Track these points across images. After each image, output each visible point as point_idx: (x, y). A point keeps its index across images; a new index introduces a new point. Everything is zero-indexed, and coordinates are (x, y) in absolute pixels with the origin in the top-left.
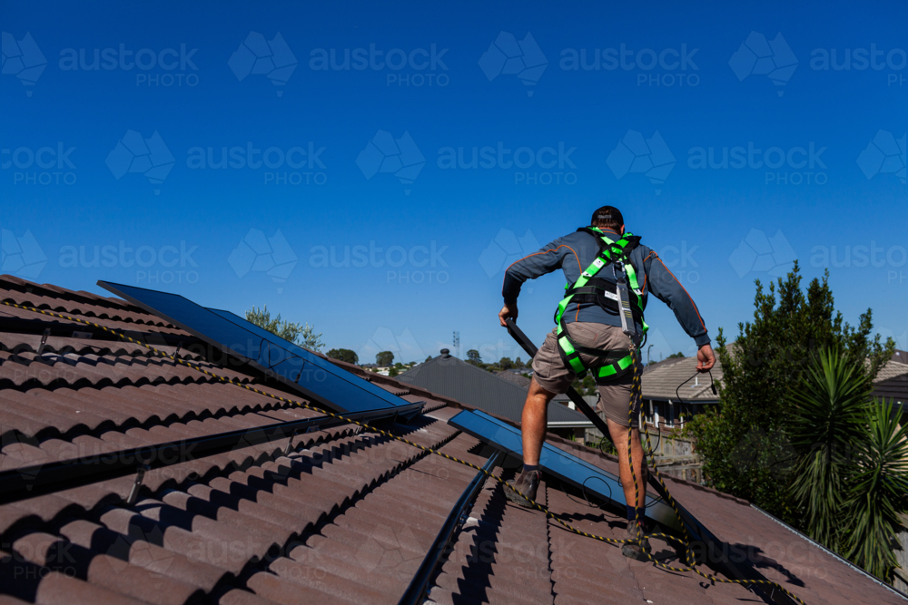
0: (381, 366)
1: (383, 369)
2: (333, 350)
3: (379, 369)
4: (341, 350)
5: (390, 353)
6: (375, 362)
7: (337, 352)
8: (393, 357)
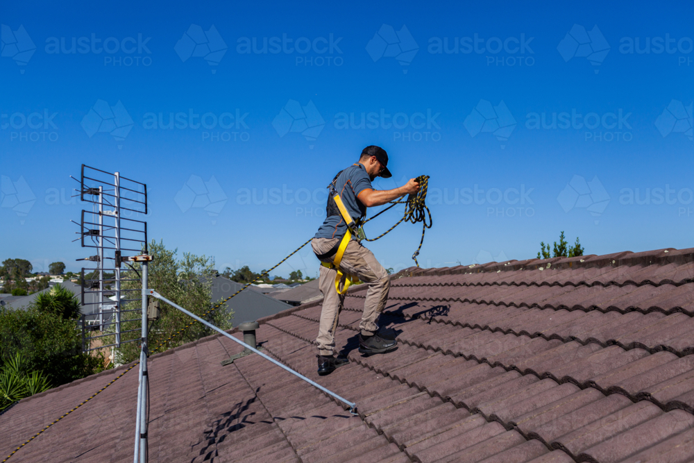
0: (54, 274)
1: (55, 277)
2: (10, 260)
3: (51, 276)
4: (17, 260)
5: (62, 263)
6: (48, 271)
7: (13, 261)
8: (64, 267)
